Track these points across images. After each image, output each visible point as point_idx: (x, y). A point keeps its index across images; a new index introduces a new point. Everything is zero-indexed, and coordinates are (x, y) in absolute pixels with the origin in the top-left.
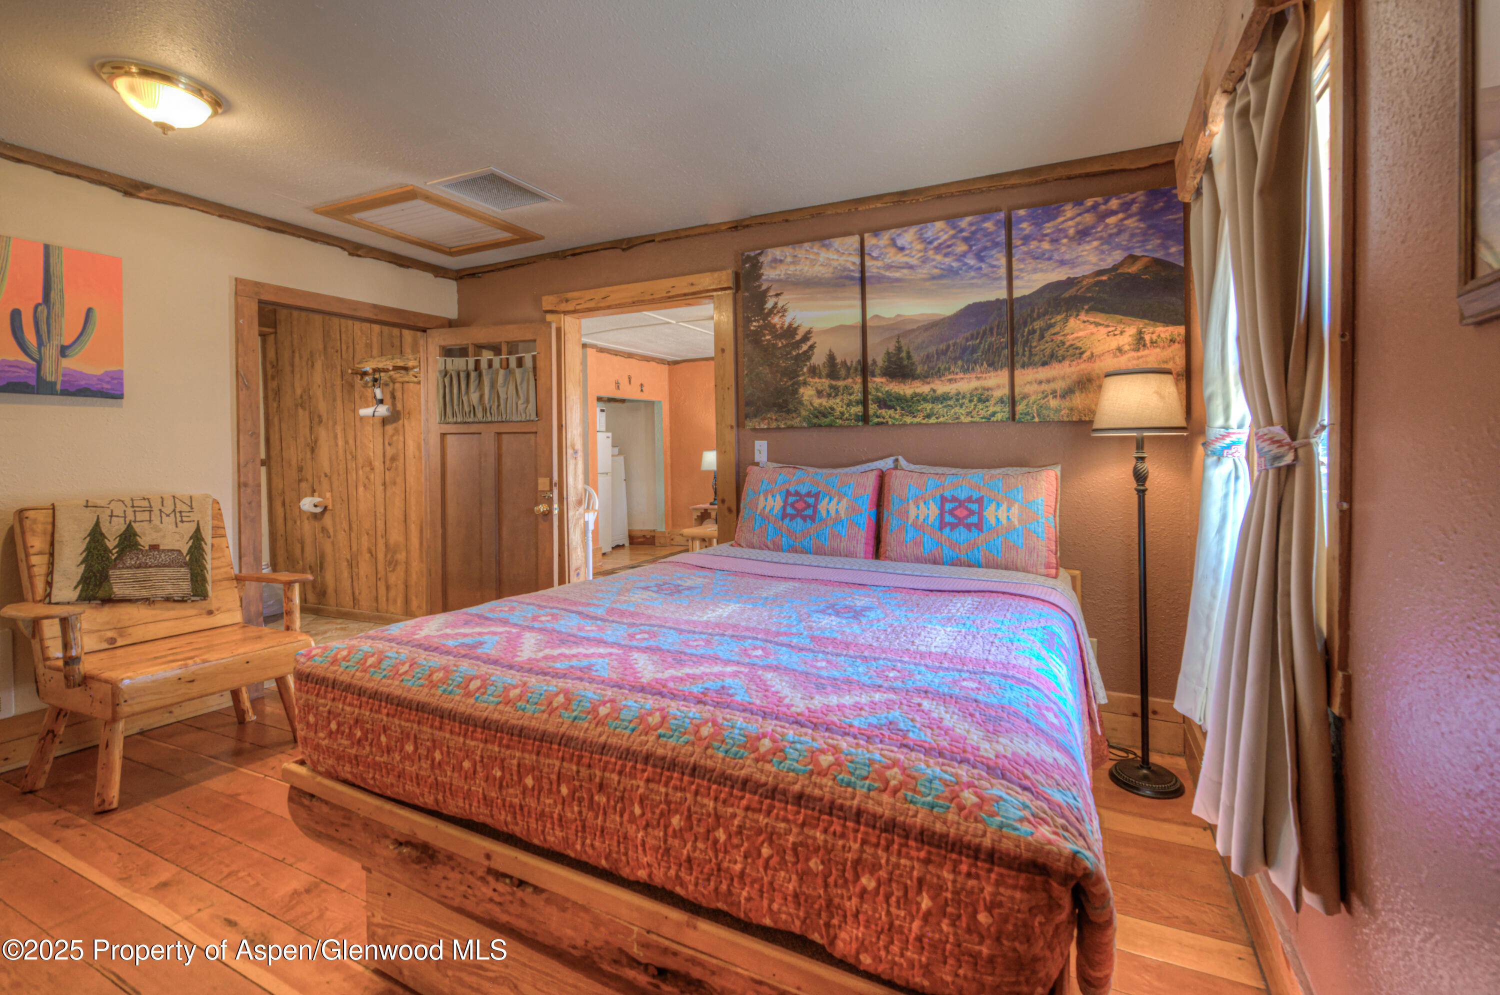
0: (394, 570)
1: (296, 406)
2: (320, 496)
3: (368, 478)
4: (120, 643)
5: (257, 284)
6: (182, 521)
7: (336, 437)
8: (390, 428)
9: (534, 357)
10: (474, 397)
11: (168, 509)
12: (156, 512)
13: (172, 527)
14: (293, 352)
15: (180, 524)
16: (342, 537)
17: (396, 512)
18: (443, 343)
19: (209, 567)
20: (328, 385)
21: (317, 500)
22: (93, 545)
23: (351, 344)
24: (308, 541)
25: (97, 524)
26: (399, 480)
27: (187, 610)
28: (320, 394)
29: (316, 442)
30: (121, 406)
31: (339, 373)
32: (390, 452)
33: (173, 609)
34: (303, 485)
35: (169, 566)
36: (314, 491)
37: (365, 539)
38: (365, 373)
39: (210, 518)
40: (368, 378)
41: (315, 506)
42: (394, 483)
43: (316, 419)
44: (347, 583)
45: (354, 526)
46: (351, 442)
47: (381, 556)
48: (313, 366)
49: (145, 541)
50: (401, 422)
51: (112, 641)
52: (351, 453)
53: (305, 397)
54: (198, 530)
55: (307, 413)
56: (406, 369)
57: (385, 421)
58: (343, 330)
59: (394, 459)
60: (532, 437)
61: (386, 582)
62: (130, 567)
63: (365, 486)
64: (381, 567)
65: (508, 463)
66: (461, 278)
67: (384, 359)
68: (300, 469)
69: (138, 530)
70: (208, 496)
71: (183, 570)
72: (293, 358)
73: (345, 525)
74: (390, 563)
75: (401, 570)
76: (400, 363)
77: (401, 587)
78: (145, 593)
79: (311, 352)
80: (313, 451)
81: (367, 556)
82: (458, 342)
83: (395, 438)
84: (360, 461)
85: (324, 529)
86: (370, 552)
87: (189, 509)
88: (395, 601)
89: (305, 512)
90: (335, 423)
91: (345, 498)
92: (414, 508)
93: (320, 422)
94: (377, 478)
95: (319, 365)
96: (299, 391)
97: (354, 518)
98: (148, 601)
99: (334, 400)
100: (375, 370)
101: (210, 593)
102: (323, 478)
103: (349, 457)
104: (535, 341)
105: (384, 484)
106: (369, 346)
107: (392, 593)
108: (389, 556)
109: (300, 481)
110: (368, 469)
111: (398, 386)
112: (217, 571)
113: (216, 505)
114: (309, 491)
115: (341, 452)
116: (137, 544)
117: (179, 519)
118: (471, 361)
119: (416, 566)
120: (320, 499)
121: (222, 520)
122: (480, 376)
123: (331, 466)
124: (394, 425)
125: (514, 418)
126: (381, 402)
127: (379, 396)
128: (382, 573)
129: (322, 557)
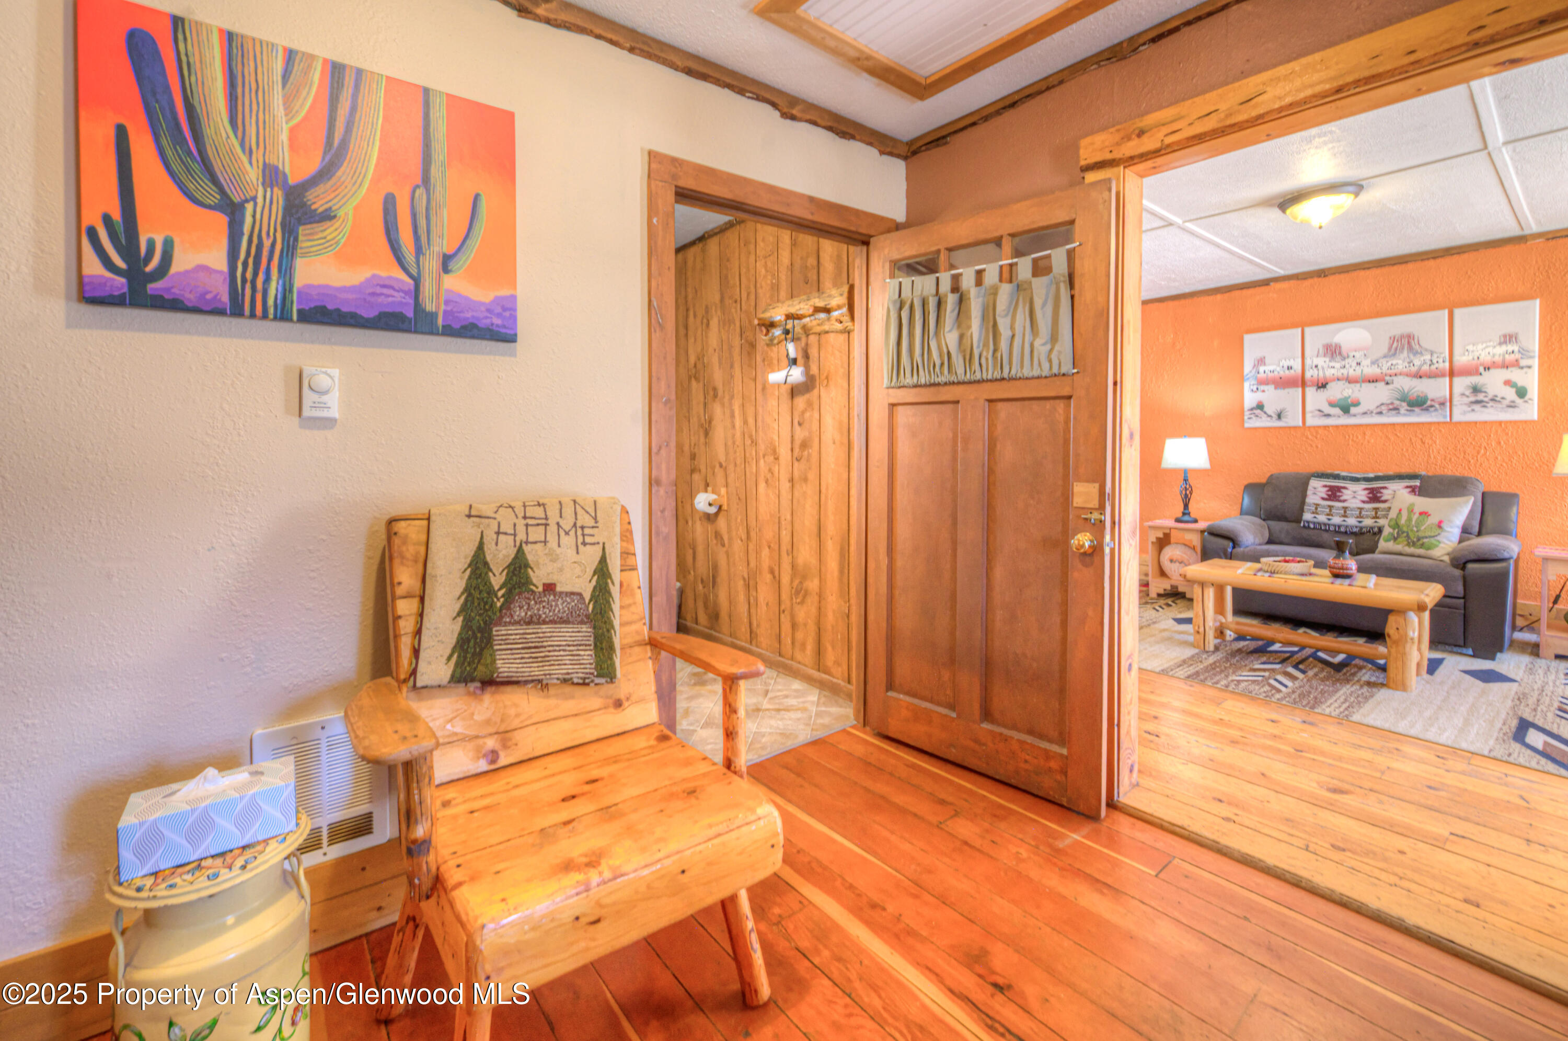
0: (802, 602)
1: (690, 378)
2: (713, 492)
3: (770, 470)
4: (503, 761)
5: (674, 161)
6: (584, 544)
7: (732, 416)
8: (800, 401)
9: (1071, 254)
10: (951, 338)
11: (567, 524)
12: (553, 528)
13: (571, 552)
14: (687, 310)
15: (581, 547)
16: (738, 546)
17: (807, 520)
18: (896, 256)
19: (616, 623)
20: (725, 347)
21: (712, 497)
22: (474, 583)
23: (753, 290)
24: (700, 549)
25: (481, 547)
26: (812, 476)
27: (589, 700)
28: (715, 359)
29: (710, 422)
30: (513, 354)
31: (738, 330)
32: (800, 434)
33: (572, 697)
34: (696, 477)
35: (566, 622)
36: (707, 485)
37: (765, 552)
38: (772, 325)
39: (617, 539)
40: (777, 332)
41: (710, 505)
42: (805, 480)
43: (711, 393)
44: (742, 609)
45: (753, 534)
46: (751, 421)
47: (785, 579)
48: (708, 325)
49: (539, 577)
50: (816, 391)
51: (493, 756)
52: (751, 437)
53: (699, 366)
54: (603, 560)
55: (701, 384)
56: (827, 310)
57: (795, 391)
58: (743, 271)
59: (804, 445)
60: (1060, 406)
61: (793, 617)
62: (518, 623)
63: (767, 481)
64: (785, 596)
65: (1008, 453)
66: (915, 153)
67: (796, 301)
68: (693, 457)
69: (530, 558)
70: (614, 501)
71: (584, 628)
72: (687, 317)
73: (742, 533)
74: (798, 592)
75: (812, 601)
76: (820, 303)
77: (812, 627)
78: (536, 671)
79: (707, 307)
80: (707, 434)
81: (768, 577)
82: (923, 250)
83: (807, 415)
84: (762, 447)
85: (717, 535)
86: (772, 572)
87: (592, 523)
88: (803, 646)
89: (697, 511)
90: (732, 397)
91: (743, 497)
92: (831, 517)
93: (715, 396)
94: (783, 471)
95: (714, 323)
96: (692, 359)
97: (753, 523)
98: (541, 684)
99: (732, 366)
100: (789, 317)
101: (619, 673)
102: (717, 469)
103: (748, 442)
104: (1072, 222)
105: (792, 480)
106: (776, 288)
107: (799, 635)
108: (796, 582)
109: (693, 471)
110: (772, 458)
111: (813, 339)
112: (627, 629)
113: (625, 516)
114: (702, 486)
115: (738, 434)
116: (528, 581)
117: (580, 539)
118: (945, 278)
119: (833, 602)
120: (714, 497)
121: (633, 544)
122: (962, 300)
123: (727, 454)
124: (807, 396)
125: (1027, 372)
126: (794, 362)
127: (792, 354)
128: (786, 604)
129: (715, 568)
